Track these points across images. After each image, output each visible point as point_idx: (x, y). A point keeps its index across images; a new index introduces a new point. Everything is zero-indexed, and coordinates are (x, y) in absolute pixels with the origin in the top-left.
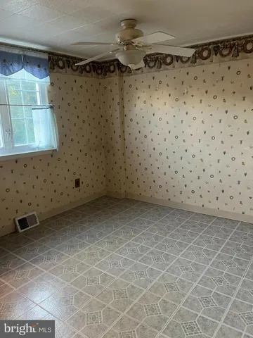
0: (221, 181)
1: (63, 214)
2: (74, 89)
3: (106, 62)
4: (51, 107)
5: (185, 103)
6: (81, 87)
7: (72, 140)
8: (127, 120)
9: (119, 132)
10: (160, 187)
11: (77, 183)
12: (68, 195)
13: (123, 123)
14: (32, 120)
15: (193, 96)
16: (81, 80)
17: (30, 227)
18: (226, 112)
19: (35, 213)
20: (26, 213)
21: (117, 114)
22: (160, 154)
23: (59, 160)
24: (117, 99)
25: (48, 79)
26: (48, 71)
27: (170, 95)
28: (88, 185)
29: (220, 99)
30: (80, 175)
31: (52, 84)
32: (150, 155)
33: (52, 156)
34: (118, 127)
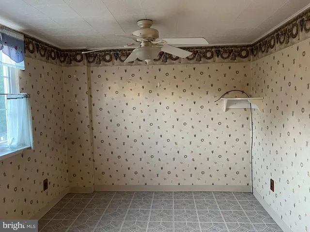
0: (193, 160)
2: (43, 76)
3: (70, 51)
4: (26, 97)
5: (158, 95)
6: (48, 74)
7: (41, 134)
8: (95, 109)
9: (87, 122)
10: (136, 173)
12: (37, 202)
13: (91, 112)
15: (165, 89)
18: (195, 103)
21: (86, 103)
22: (135, 141)
23: (29, 159)
24: (85, 88)
27: (143, 87)
28: (54, 185)
29: (189, 92)
30: (48, 174)
32: (124, 143)
33: (22, 156)
34: (87, 117)
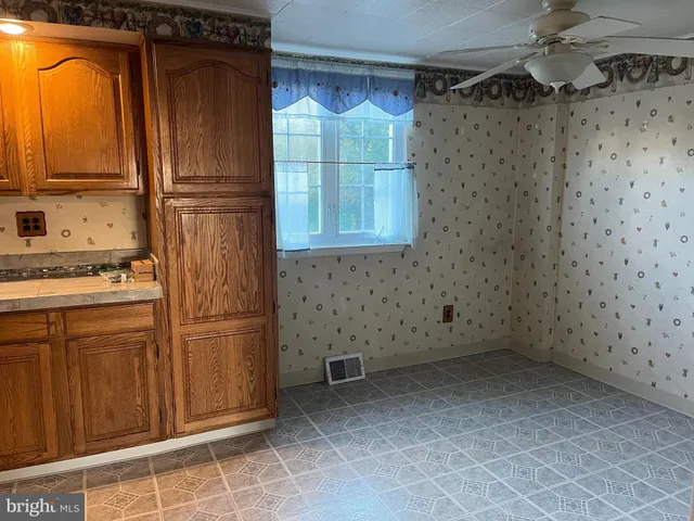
1: (412, 369)
2: (462, 132)
4: (410, 167)
6: (476, 127)
7: (446, 229)
8: (569, 194)
9: (547, 219)
10: (634, 351)
11: (448, 314)
12: (427, 334)
13: (559, 199)
14: (372, 188)
16: (478, 113)
17: (347, 380)
19: (360, 355)
20: (345, 353)
21: (548, 181)
22: (641, 275)
23: (415, 264)
24: (551, 150)
25: (410, 116)
26: (411, 102)
27: (674, 142)
28: (469, 322)
30: (456, 299)
31: (417, 124)
32: (616, 275)
33: (403, 256)
34: (548, 209)
